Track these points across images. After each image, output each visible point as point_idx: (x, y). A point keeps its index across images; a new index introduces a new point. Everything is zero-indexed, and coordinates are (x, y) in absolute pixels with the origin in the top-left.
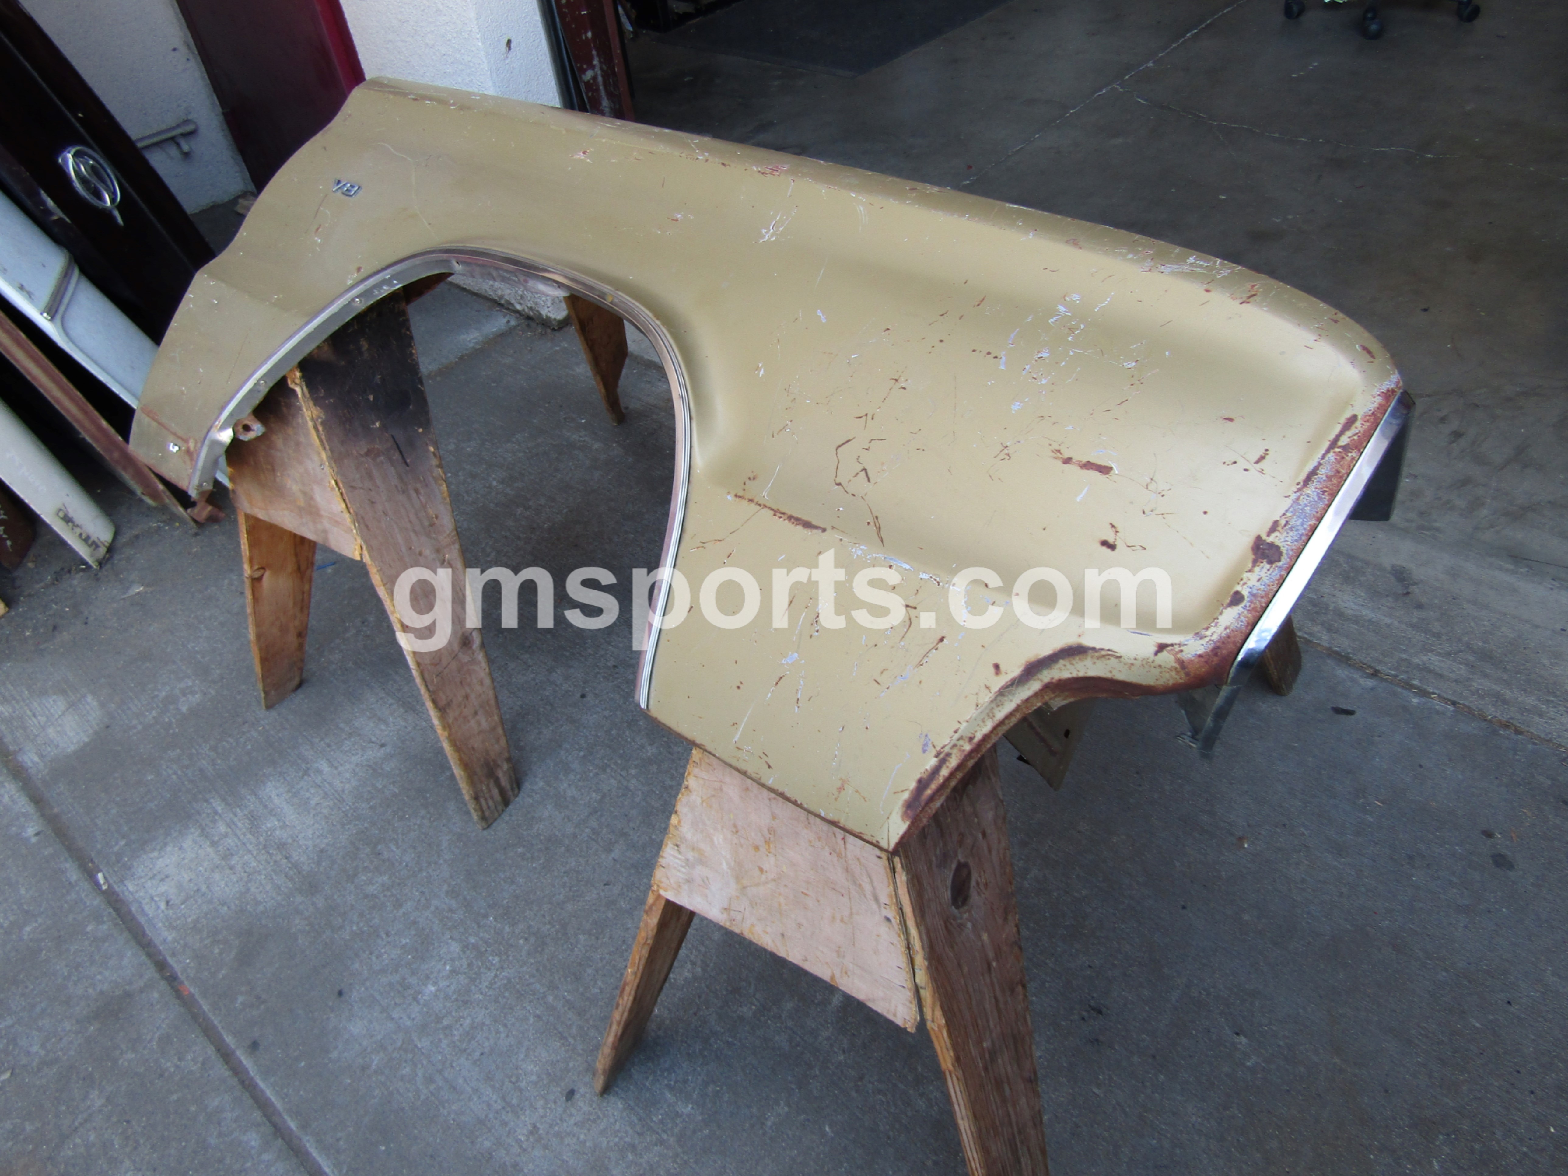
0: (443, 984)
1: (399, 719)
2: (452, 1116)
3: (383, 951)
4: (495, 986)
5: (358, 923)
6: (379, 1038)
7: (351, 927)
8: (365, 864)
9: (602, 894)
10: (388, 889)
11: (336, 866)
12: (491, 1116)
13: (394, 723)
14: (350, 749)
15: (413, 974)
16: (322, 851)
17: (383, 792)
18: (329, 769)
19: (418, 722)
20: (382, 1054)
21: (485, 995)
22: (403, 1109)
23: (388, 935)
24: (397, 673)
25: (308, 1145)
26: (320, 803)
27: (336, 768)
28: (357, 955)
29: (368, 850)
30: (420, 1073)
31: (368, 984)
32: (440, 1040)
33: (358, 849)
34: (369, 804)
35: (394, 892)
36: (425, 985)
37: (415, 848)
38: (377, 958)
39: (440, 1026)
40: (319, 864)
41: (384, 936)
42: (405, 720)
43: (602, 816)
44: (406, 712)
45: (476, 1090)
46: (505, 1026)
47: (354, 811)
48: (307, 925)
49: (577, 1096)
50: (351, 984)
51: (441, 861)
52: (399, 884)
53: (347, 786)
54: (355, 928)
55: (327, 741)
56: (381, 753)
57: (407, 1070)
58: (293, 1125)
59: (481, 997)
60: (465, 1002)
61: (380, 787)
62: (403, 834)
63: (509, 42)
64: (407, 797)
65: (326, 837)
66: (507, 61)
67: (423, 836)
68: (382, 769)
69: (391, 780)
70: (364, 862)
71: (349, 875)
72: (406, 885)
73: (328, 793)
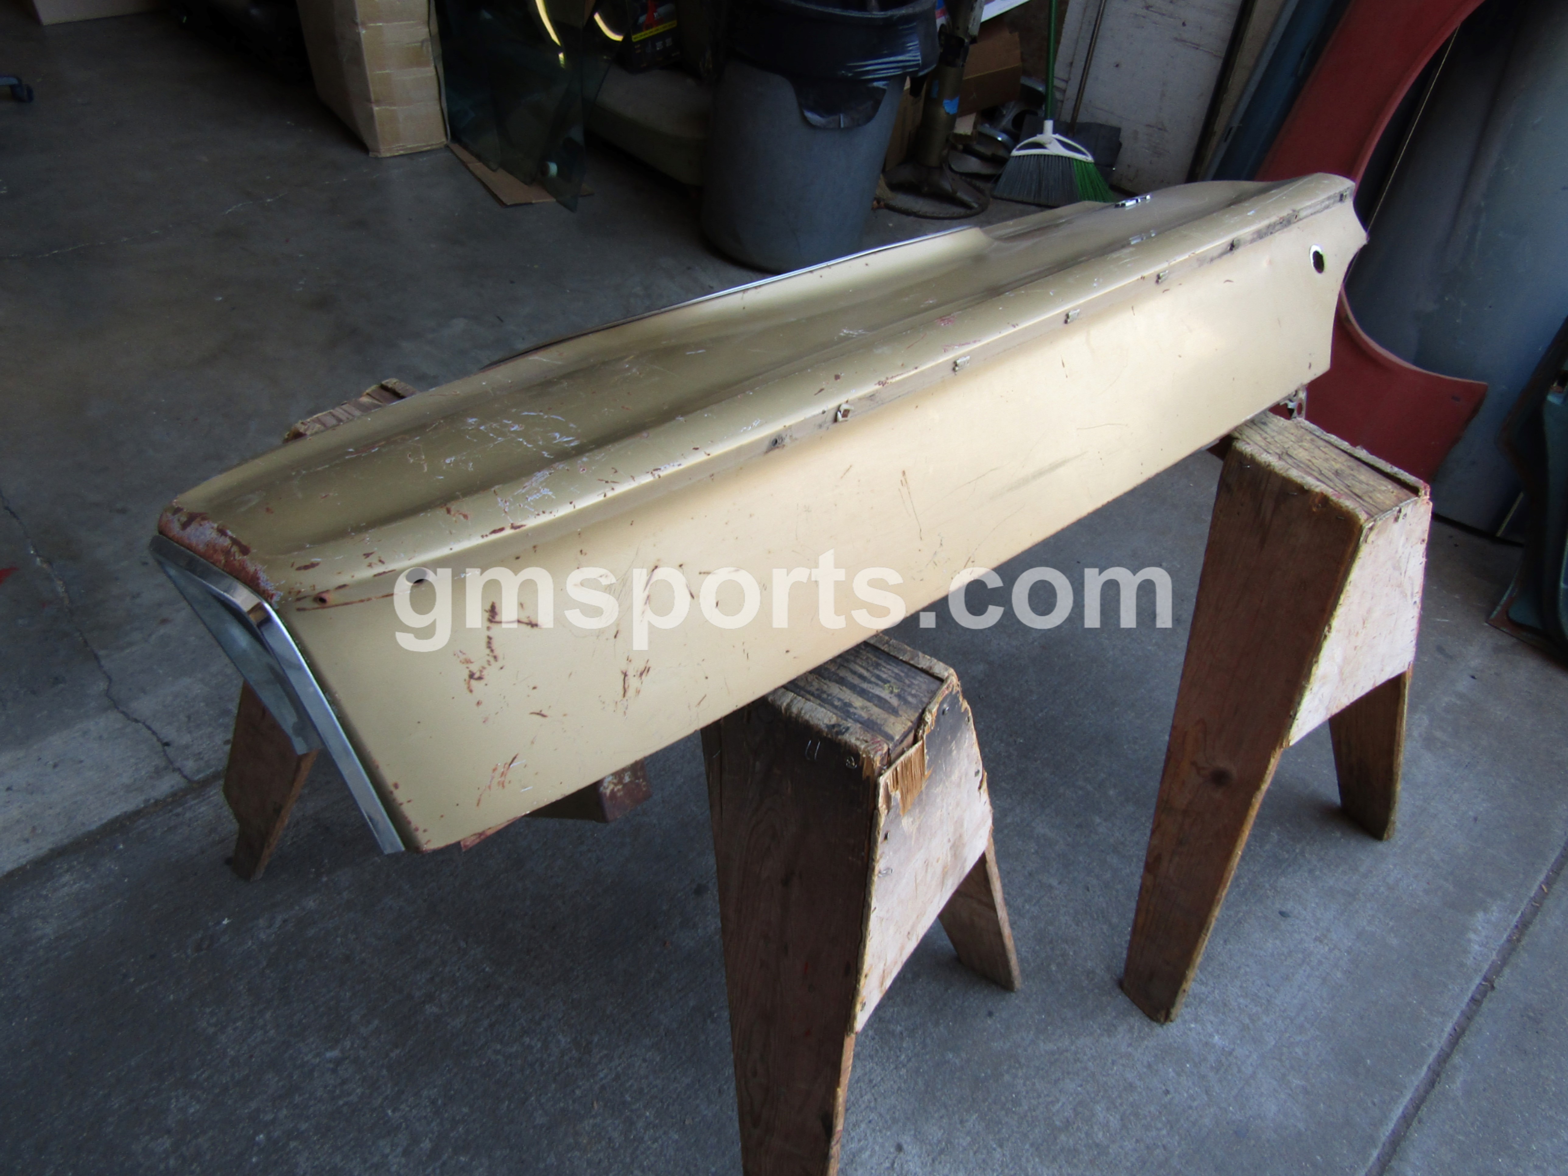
0: (1210, 1028)
1: (853, 1134)
2: (1325, 1005)
3: (1185, 1095)
4: (1204, 979)
5: (1159, 1130)
6: (1275, 1083)
7: (1164, 1136)
9: (1099, 893)
12: (1317, 973)
13: (859, 1141)
15: (1205, 1059)
17: (978, 1133)
19: (863, 1106)
20: (1290, 1078)
21: (1214, 988)
22: (1332, 1049)
23: (1167, 1092)
25: (1387, 1134)
28: (1194, 1124)
29: (1063, 1137)
30: (1298, 1038)
31: (1223, 1105)
32: (1265, 1024)
33: (1062, 1150)
34: (994, 1149)
35: (1116, 1093)
36: (1214, 1046)
37: (1057, 1081)
38: (1195, 1100)
39: (1251, 1026)
41: (1169, 1096)
42: (856, 1125)
45: (1300, 988)
46: (1239, 968)
47: (1007, 1166)
49: (1284, 909)
50: (1228, 1123)
51: (1073, 1048)
54: (1164, 1132)
56: (911, 1149)
57: (1299, 1051)
58: (1375, 1153)
59: (1217, 992)
60: (1225, 1005)
62: (1039, 1096)
64: (984, 1100)
67: (1041, 1072)
68: (939, 1142)
69: (959, 1126)
70: (1080, 1139)
71: (1098, 1153)
72: (1106, 1083)
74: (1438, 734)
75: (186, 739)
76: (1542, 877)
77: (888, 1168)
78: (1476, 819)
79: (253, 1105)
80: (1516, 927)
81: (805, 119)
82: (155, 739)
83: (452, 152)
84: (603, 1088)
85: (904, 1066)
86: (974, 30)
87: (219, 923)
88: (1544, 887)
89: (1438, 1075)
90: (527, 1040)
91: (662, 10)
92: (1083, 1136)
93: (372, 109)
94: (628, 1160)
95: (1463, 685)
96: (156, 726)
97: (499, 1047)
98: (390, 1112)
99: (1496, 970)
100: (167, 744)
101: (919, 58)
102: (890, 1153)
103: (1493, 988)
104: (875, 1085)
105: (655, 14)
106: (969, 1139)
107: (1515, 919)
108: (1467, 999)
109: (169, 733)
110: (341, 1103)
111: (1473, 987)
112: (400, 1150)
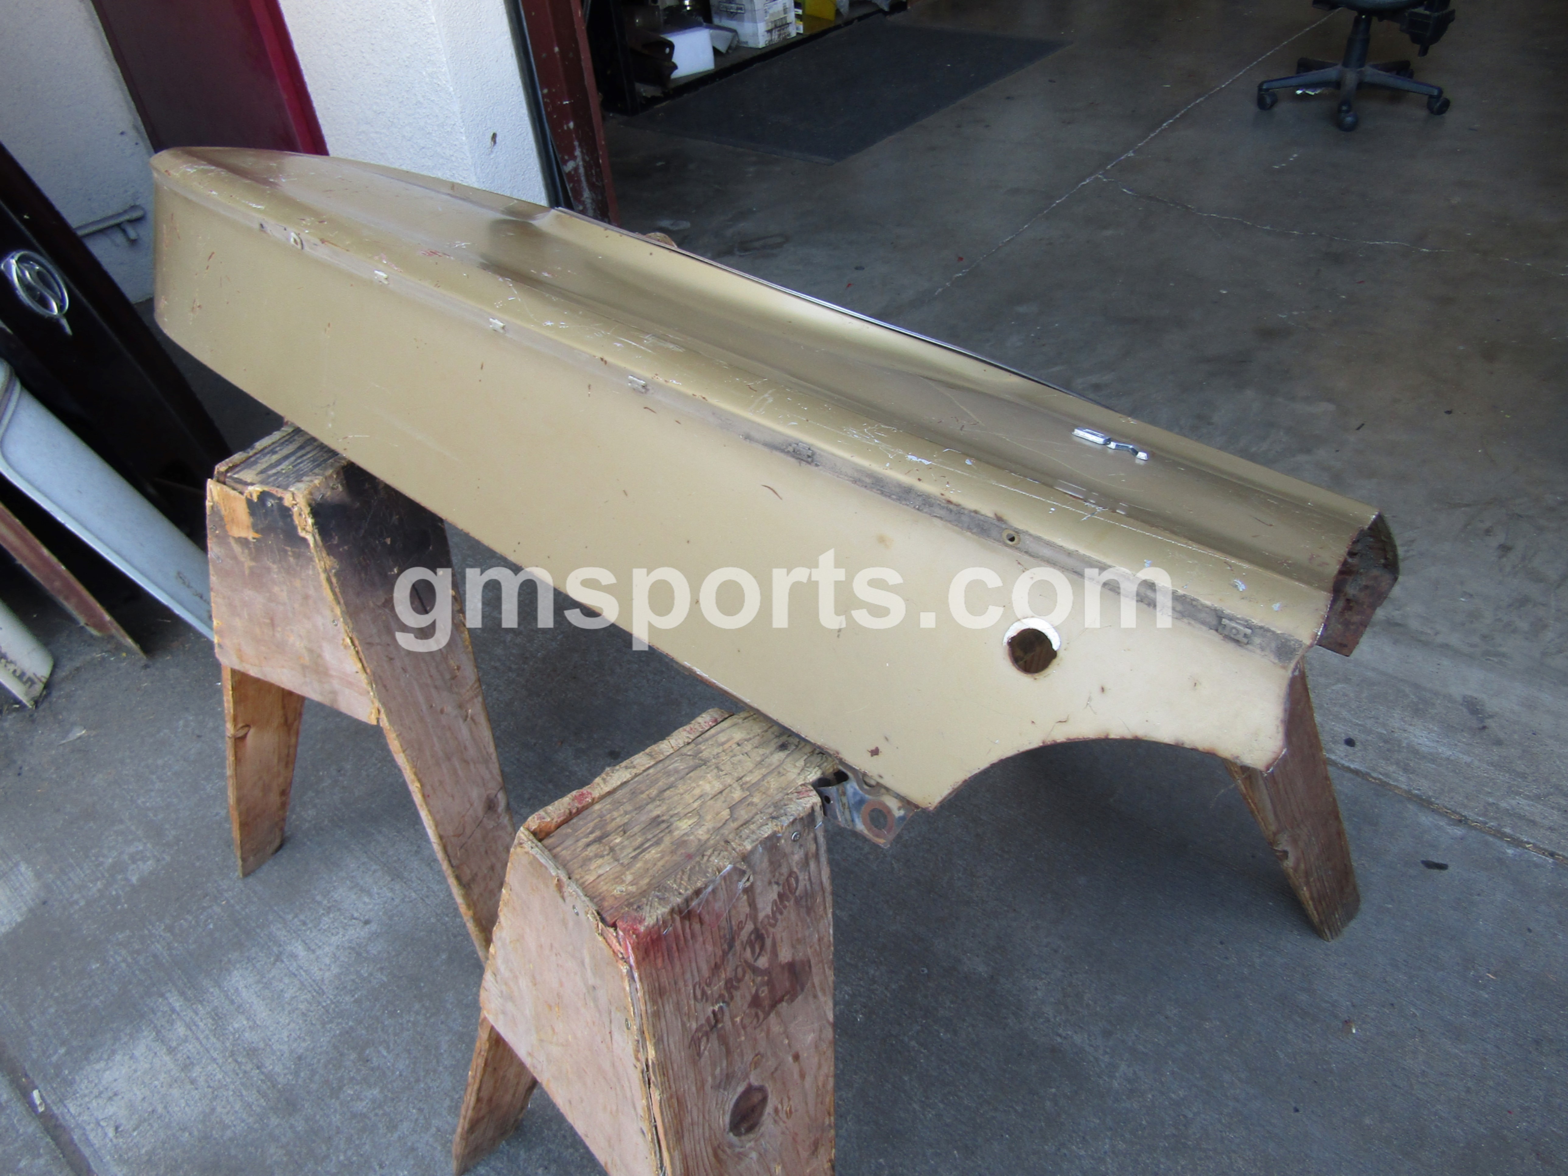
1: (385, 889)
5: (345, 1152)
7: (338, 1157)
8: (352, 1074)
10: (380, 1106)
11: (317, 1077)
13: (378, 894)
14: (329, 927)
16: (300, 1058)
17: (370, 982)
18: (306, 953)
19: (407, 893)
23: (381, 1167)
24: (380, 832)
26: (296, 997)
27: (314, 951)
29: (354, 1056)
33: (342, 1055)
34: (353, 996)
35: (387, 1110)
37: (409, 1052)
40: (296, 1074)
41: (377, 1168)
42: (392, 890)
44: (392, 880)
47: (337, 1007)
48: (285, 1155)
51: (441, 1068)
52: (393, 1099)
53: (327, 974)
54: (342, 1158)
55: (302, 917)
56: (365, 932)
61: (366, 975)
62: (395, 1035)
63: (494, 136)
64: (398, 986)
65: (304, 1040)
66: (492, 156)
67: (418, 1037)
68: (367, 952)
69: (378, 966)
70: (350, 1071)
71: (333, 1088)
72: (400, 1101)
73: (305, 983)
85: (438, 920)
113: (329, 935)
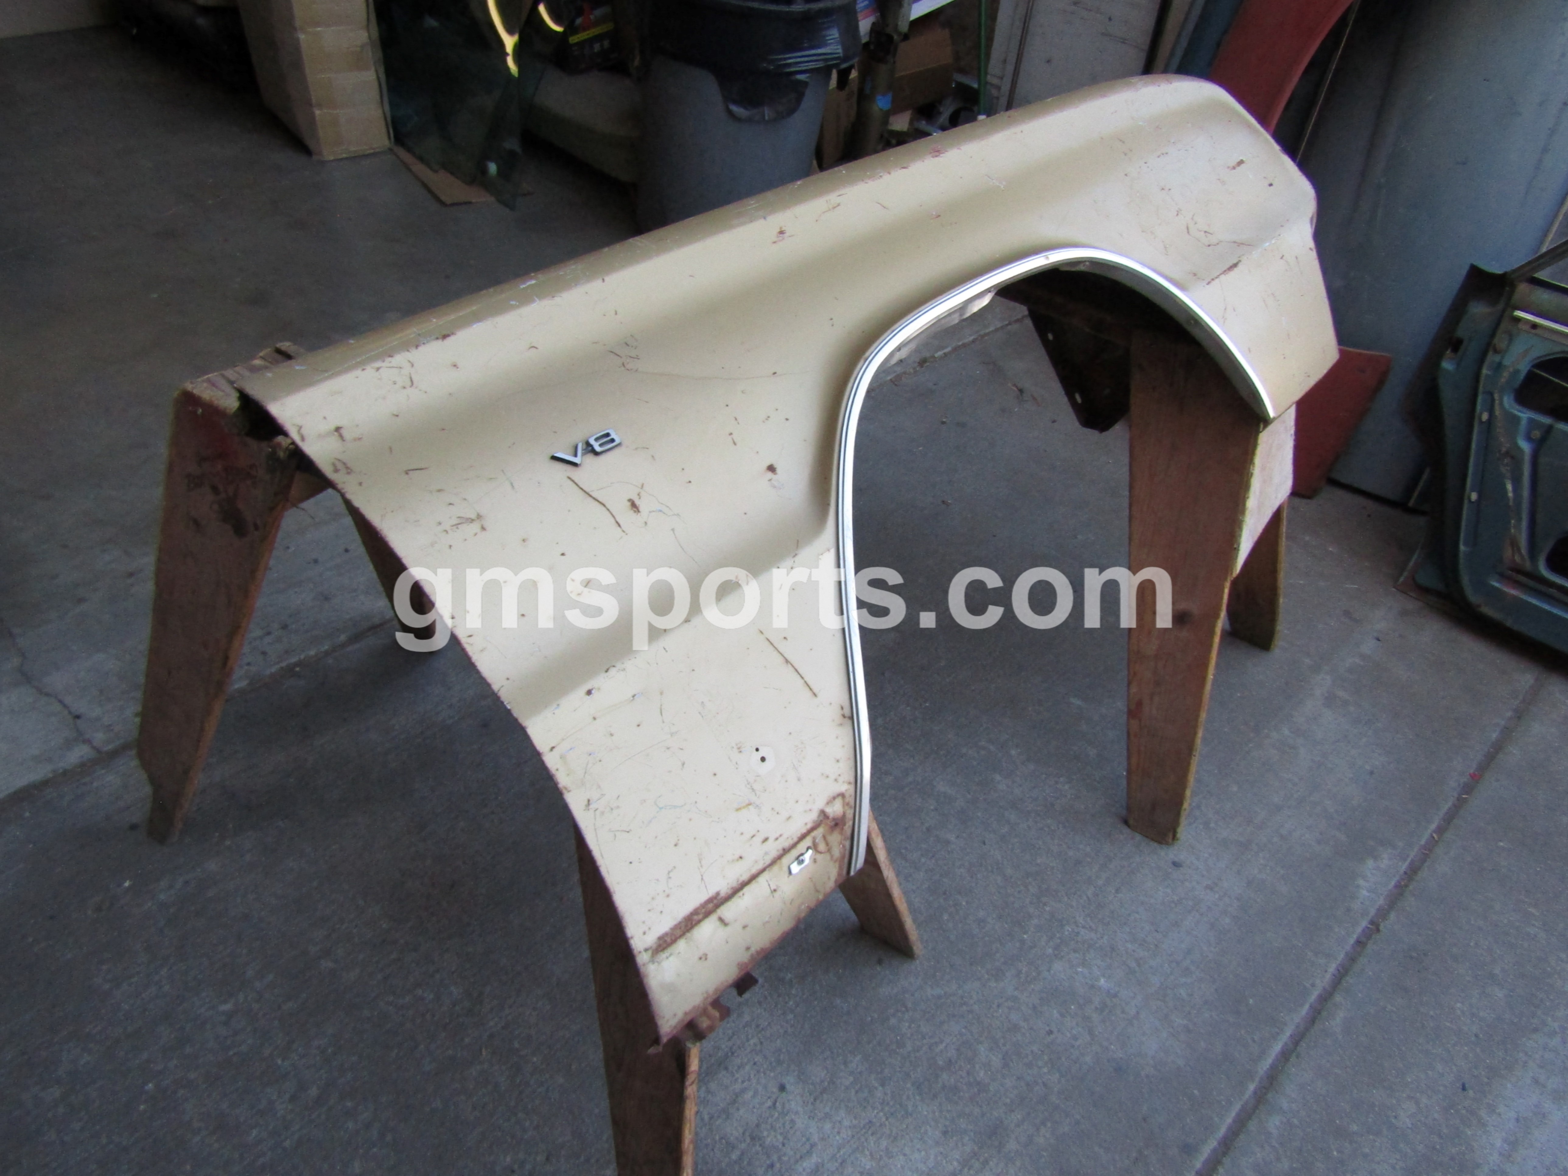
0: (1096, 972)
1: (737, 1076)
2: (1212, 949)
3: (1068, 1035)
4: (1093, 926)
5: (1040, 1068)
6: (1157, 1022)
7: (1044, 1074)
9: (994, 846)
11: (967, 1110)
12: (1206, 919)
13: (743, 1082)
14: (781, 1134)
15: (1090, 1001)
17: (861, 1073)
18: (814, 1155)
19: (749, 1049)
20: (1172, 1017)
21: (1103, 934)
22: (1216, 990)
23: (1050, 1032)
25: (1265, 1069)
26: (871, 1154)
27: (813, 1146)
28: (1075, 1062)
29: (945, 1076)
30: (1183, 980)
31: (1105, 1044)
32: (1151, 967)
33: (944, 1087)
34: (876, 1088)
35: (1000, 1034)
36: (1099, 989)
37: (942, 1023)
38: (1077, 1039)
39: (1137, 969)
41: (1052, 1037)
42: (740, 1067)
43: (906, 848)
44: (726, 1068)
45: (1188, 933)
46: (1129, 915)
48: (1045, 1126)
49: (1176, 859)
50: (1108, 1061)
51: (960, 992)
53: (846, 1123)
54: (1045, 1070)
56: (794, 1088)
57: (1183, 992)
58: (1252, 1087)
59: (1106, 937)
60: (1113, 949)
62: (924, 1038)
64: (869, 1043)
65: (926, 1132)
67: (927, 1015)
68: (822, 1081)
69: (842, 1067)
70: (962, 1077)
71: (979, 1091)
72: (990, 1025)
73: (855, 1146)
74: (1341, 693)
75: (97, 712)
76: (1433, 826)
77: (770, 1107)
78: (1372, 773)
79: (145, 1056)
80: (1405, 873)
81: (730, 113)
82: (66, 712)
83: (395, 154)
84: (492, 1036)
85: (792, 1011)
86: (904, 27)
87: (119, 885)
88: (1435, 835)
89: (1319, 1013)
90: (419, 992)
91: (598, 12)
92: (964, 1074)
93: (313, 114)
94: (512, 1104)
95: (1368, 646)
96: (68, 700)
97: (391, 998)
98: (279, 1062)
99: (1383, 913)
100: (78, 717)
101: (840, 51)
102: (773, 1093)
103: (1378, 930)
104: (763, 1029)
105: (592, 17)
106: (851, 1079)
107: (1404, 866)
108: (1352, 941)
109: (81, 706)
110: (231, 1053)
111: (1359, 930)
112: (287, 1096)
113: (792, 1132)
